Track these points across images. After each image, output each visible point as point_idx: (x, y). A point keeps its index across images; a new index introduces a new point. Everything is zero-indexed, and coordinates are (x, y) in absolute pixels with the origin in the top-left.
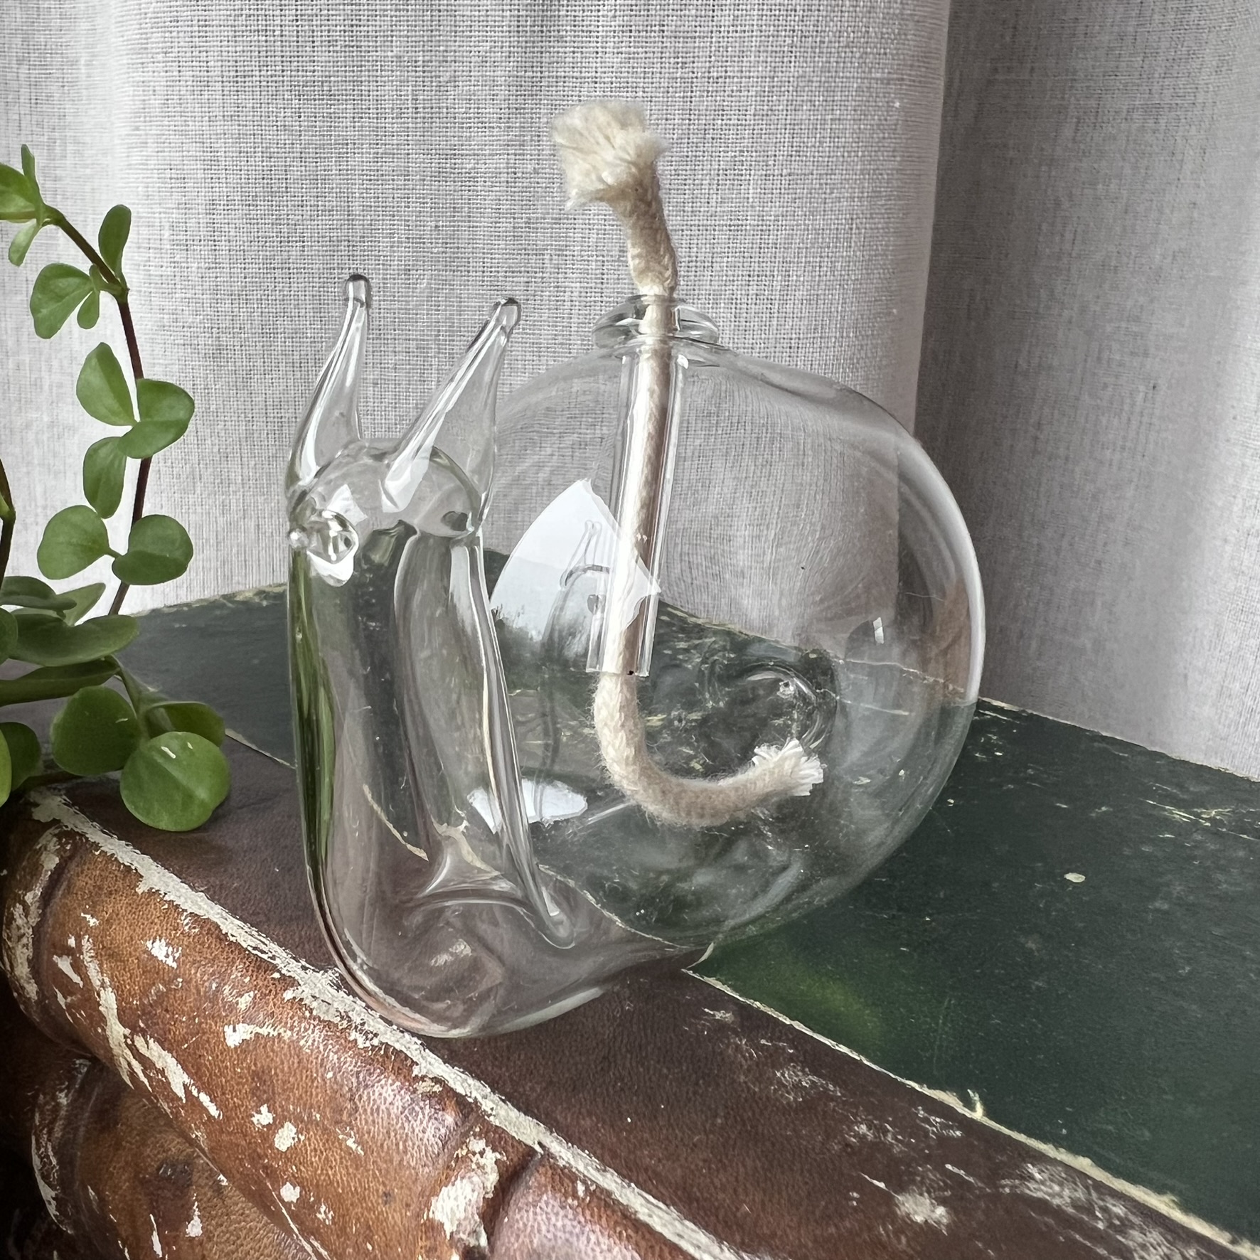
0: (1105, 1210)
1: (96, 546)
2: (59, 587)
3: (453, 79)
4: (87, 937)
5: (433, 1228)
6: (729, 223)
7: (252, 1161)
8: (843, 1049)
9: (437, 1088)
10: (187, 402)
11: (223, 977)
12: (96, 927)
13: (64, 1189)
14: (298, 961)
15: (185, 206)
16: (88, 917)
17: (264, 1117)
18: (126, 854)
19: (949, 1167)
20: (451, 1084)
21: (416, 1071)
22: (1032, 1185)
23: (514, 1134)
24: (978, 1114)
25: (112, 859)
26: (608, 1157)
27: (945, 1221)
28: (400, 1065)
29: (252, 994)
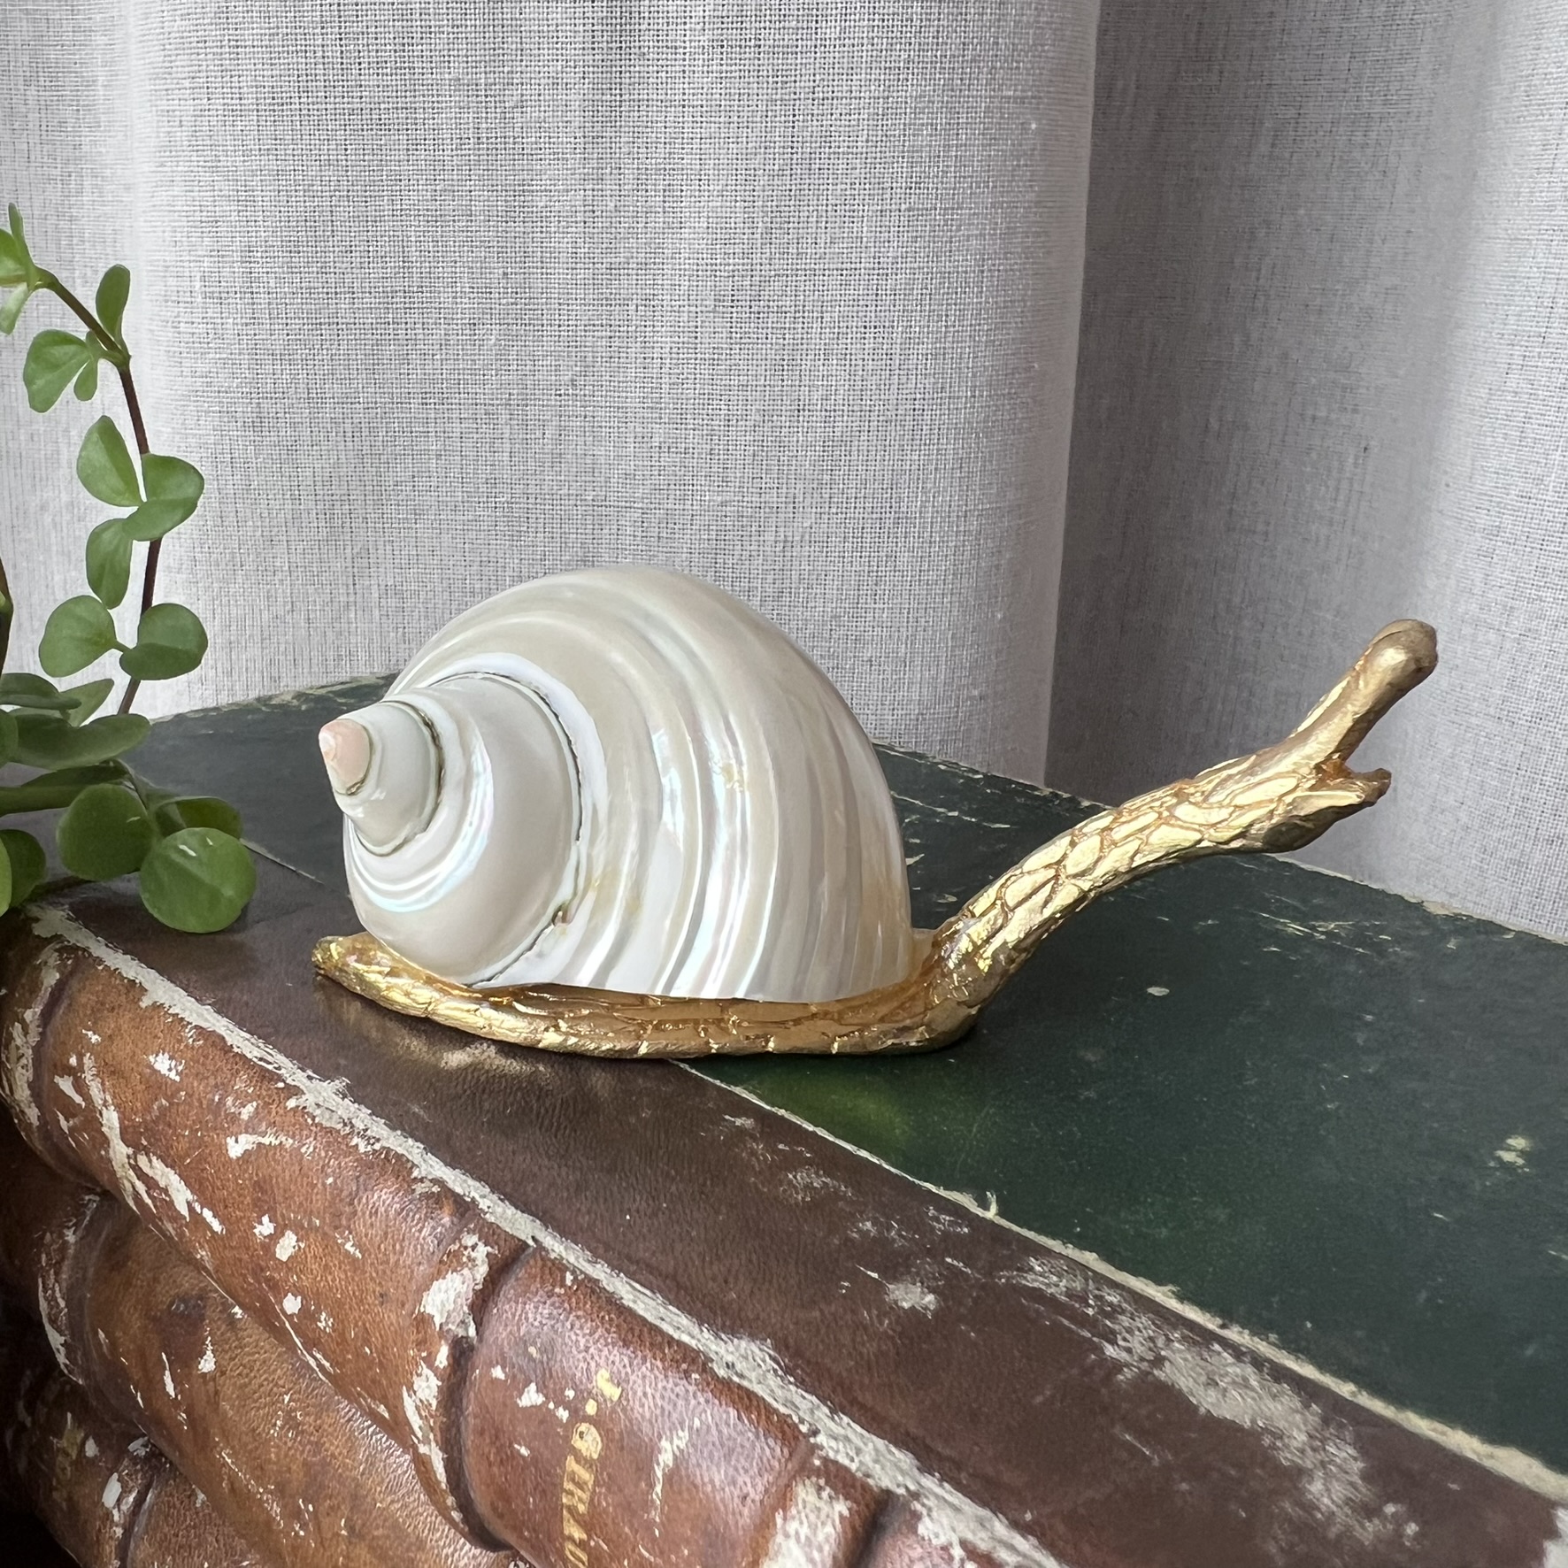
0: (1099, 1298)
1: (103, 639)
2: (62, 684)
3: (521, 105)
4: (88, 1055)
5: (423, 1321)
6: (840, 266)
7: (255, 1275)
8: (864, 1154)
9: (436, 1189)
10: (197, 479)
11: (225, 1088)
12: (98, 1044)
13: (73, 1336)
14: (304, 1071)
15: (218, 254)
16: (90, 1033)
17: (265, 1228)
18: (130, 968)
19: (949, 1260)
20: (451, 1185)
21: (415, 1173)
22: (1030, 1276)
23: (508, 1230)
24: (991, 1214)
25: (115, 973)
26: (600, 1249)
27: (932, 1307)
28: (399, 1168)
29: (255, 1104)
